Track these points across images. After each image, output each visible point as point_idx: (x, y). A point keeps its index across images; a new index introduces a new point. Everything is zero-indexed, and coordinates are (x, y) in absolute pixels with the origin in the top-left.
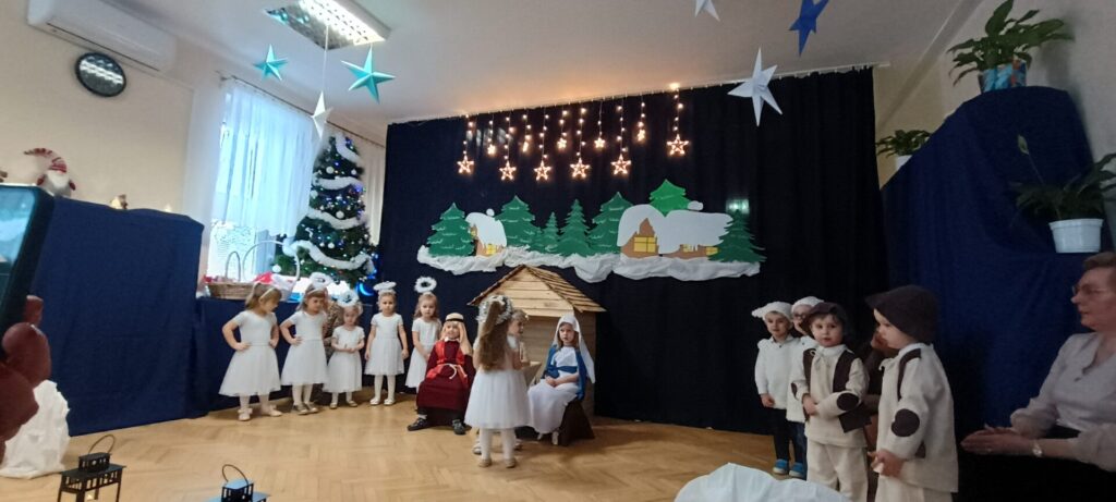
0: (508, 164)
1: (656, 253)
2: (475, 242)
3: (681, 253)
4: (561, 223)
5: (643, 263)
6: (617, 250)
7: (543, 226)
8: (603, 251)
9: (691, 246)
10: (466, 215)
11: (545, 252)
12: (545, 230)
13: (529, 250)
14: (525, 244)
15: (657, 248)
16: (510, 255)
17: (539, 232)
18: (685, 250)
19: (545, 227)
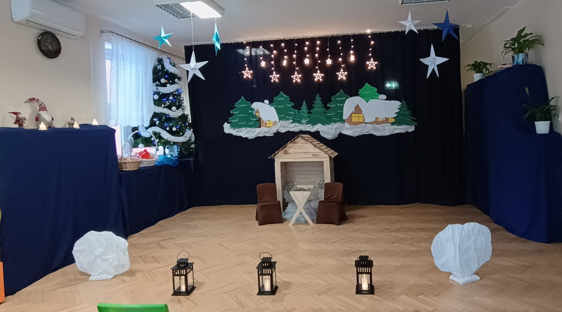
0: (274, 73)
1: (364, 122)
2: (259, 120)
3: (376, 122)
4: (310, 107)
5: (357, 127)
6: (343, 121)
7: (299, 109)
8: (335, 122)
9: (382, 117)
10: (251, 104)
11: (301, 123)
12: (301, 111)
13: (292, 123)
14: (289, 119)
15: (364, 119)
16: (281, 126)
17: (297, 112)
18: (378, 120)
19: (300, 109)
